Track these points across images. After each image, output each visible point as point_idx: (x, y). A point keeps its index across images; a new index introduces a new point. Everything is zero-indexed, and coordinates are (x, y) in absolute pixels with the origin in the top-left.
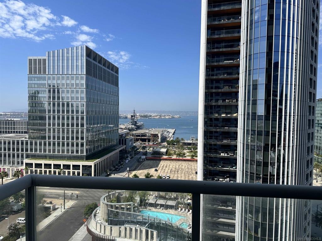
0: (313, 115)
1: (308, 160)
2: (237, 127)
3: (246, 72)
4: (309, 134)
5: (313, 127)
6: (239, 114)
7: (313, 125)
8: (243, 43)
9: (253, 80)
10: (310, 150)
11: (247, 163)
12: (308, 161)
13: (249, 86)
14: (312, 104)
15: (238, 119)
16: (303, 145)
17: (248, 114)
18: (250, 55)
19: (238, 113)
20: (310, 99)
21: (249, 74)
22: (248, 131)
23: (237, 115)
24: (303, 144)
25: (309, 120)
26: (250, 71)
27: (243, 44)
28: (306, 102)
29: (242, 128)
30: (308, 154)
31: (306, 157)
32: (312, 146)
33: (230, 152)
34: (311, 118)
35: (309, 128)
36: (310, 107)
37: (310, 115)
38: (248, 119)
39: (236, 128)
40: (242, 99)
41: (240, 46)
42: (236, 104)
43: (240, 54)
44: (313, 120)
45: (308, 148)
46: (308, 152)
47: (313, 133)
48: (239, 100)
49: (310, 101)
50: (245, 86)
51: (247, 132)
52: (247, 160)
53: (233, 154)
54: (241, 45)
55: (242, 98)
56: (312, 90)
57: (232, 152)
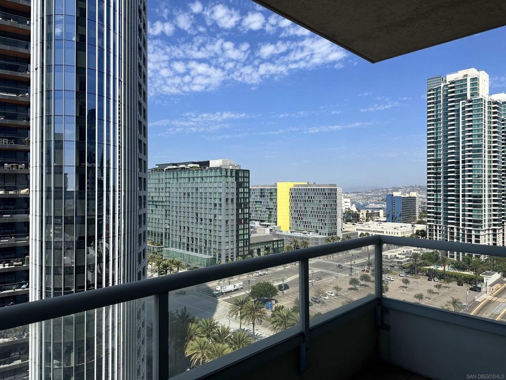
0: (145, 190)
1: (140, 253)
2: (28, 213)
3: (42, 117)
4: (140, 216)
5: (145, 207)
6: (31, 189)
7: (145, 204)
8: (35, 68)
9: (54, 133)
10: (142, 238)
11: (48, 273)
12: (140, 255)
13: (48, 142)
14: (142, 175)
15: (29, 198)
16: (132, 233)
17: (49, 190)
18: (49, 91)
19: (29, 188)
20: (140, 167)
21: (49, 123)
22: (48, 218)
23: (27, 192)
24: (132, 231)
25: (140, 197)
26: (49, 117)
27: (35, 70)
28: (135, 172)
29: (38, 214)
30: (140, 244)
31: (137, 248)
32: (145, 232)
33: (16, 260)
34: (142, 194)
35: (140, 208)
36: (140, 178)
37: (140, 189)
38: (48, 198)
39: (26, 215)
40: (36, 164)
41: (29, 71)
42: (24, 171)
43: (30, 86)
44: (145, 197)
45: (140, 235)
46: (140, 242)
47: (145, 215)
48: (31, 166)
49: (141, 171)
50: (42, 142)
51: (46, 221)
52: (48, 268)
53: (21, 263)
54: (32, 70)
55: (36, 162)
56: (142, 156)
57: (19, 259)
